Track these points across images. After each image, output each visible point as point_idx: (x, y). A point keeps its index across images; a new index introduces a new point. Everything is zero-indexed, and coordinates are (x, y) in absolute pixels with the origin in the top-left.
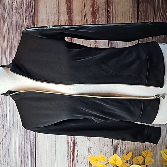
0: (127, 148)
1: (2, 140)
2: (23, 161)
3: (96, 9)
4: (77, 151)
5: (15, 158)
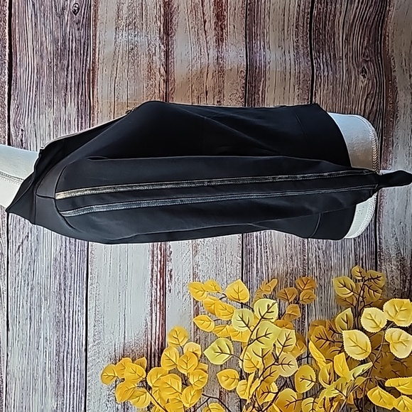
0: (270, 270)
1: (22, 243)
2: (63, 285)
4: (171, 272)
5: (47, 278)
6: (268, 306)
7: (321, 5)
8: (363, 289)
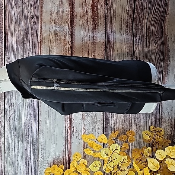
0: (115, 127)
1: (11, 116)
2: (28, 134)
3: (96, 2)
4: (73, 128)
6: (116, 147)
7: (137, 14)
8: (155, 136)
